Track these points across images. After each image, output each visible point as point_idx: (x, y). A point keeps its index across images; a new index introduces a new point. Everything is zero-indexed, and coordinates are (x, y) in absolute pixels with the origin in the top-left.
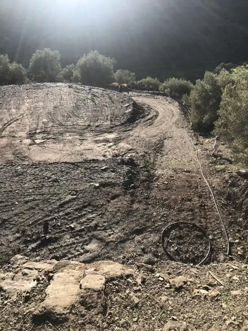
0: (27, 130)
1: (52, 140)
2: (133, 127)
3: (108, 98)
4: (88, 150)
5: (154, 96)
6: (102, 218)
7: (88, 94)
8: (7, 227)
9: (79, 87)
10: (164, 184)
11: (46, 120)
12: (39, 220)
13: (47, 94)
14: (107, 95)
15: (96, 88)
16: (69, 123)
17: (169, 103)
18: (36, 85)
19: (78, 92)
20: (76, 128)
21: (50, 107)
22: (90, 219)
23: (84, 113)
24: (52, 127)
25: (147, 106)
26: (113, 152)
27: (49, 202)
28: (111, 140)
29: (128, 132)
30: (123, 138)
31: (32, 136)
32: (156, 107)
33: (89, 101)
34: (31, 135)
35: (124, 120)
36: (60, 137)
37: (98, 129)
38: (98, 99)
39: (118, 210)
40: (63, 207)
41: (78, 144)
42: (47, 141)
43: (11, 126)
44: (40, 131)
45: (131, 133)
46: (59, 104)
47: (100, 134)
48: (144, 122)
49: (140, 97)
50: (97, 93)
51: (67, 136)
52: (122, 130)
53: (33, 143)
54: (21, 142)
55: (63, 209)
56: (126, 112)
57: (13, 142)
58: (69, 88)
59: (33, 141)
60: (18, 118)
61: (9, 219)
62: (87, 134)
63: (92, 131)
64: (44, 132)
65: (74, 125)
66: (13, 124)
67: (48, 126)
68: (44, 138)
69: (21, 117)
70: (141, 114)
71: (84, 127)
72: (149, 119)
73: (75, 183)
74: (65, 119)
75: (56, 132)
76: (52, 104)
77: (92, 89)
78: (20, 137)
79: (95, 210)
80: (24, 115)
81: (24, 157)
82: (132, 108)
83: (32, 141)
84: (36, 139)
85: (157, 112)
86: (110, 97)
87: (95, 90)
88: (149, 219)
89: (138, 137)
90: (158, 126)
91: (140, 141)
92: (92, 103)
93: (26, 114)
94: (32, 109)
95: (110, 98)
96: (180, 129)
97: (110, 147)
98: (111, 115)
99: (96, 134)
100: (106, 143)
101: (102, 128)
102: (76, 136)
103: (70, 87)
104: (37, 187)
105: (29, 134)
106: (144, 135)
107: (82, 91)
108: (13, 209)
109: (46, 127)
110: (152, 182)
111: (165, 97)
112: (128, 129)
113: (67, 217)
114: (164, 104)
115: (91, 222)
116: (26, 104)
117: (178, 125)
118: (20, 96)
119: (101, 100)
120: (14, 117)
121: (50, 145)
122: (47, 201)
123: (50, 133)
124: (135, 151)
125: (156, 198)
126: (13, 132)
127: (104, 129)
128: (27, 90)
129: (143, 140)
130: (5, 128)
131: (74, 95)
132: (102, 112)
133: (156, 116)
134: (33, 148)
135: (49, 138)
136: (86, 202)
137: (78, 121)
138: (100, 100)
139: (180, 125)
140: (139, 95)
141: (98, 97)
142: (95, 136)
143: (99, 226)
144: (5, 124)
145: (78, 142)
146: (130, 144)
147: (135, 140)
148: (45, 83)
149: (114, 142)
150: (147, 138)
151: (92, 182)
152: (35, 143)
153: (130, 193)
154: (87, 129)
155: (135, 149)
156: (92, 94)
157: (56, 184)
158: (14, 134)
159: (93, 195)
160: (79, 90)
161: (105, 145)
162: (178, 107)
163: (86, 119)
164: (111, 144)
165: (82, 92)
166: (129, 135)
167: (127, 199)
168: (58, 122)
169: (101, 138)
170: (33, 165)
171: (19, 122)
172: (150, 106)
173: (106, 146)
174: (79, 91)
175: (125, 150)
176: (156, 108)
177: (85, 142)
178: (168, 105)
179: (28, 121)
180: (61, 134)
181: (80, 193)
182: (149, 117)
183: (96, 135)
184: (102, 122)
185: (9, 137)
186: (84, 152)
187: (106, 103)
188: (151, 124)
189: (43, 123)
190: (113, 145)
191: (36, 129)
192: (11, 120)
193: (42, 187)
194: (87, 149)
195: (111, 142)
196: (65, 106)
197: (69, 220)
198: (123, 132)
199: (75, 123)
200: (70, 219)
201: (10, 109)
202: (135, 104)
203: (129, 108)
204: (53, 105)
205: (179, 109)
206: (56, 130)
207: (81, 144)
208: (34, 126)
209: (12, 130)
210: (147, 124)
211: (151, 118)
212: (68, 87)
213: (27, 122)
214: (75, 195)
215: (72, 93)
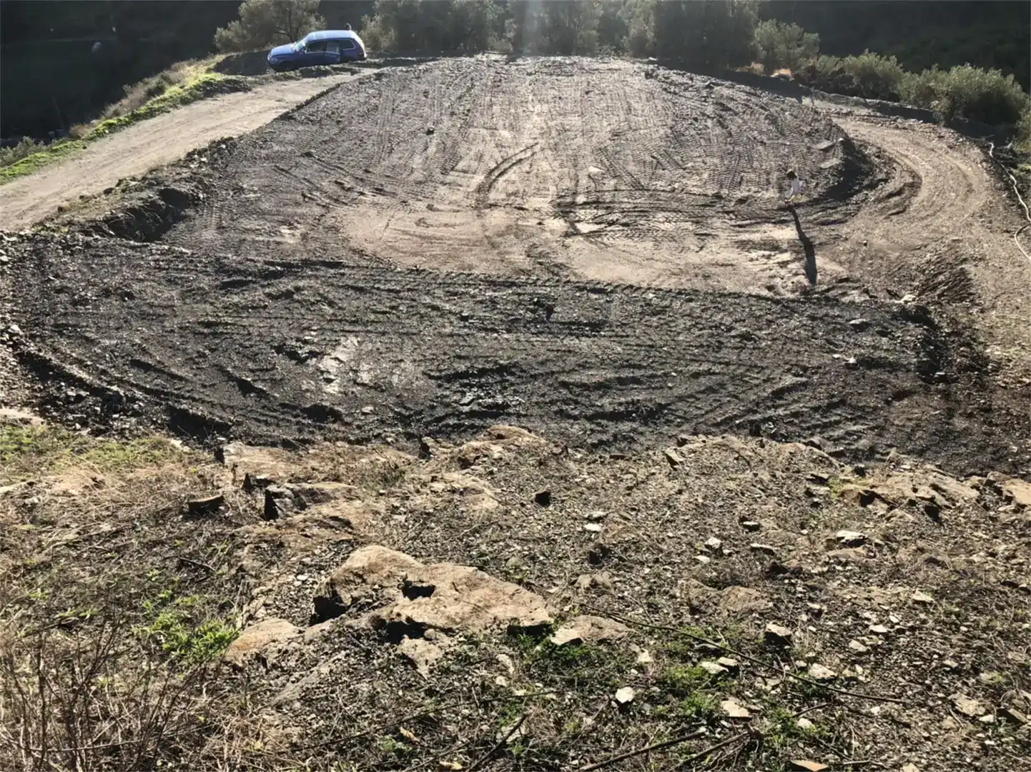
0: (550, 193)
1: (621, 228)
2: (846, 215)
3: (766, 119)
4: (722, 265)
5: (895, 121)
6: (880, 435)
7: (705, 101)
8: (672, 421)
9: (675, 78)
10: (1020, 382)
11: (597, 170)
12: (736, 417)
13: (587, 93)
14: (762, 108)
15: (727, 83)
16: (660, 183)
17: (951, 147)
18: (554, 62)
19: (675, 93)
20: (681, 200)
21: (603, 130)
22: (852, 435)
23: (700, 160)
24: (616, 190)
25: (874, 149)
26: (795, 279)
27: (747, 382)
28: (785, 246)
29: (832, 227)
30: (821, 244)
31: (567, 212)
32: (907, 156)
33: (709, 123)
34: (565, 209)
35: (819, 189)
36: (642, 222)
37: (743, 208)
38: (736, 118)
39: (918, 425)
40: (781, 398)
41: (692, 247)
42: (609, 229)
43: (505, 177)
44: (585, 200)
45: (844, 230)
46: (624, 126)
47: (750, 225)
48: (879, 200)
49: (849, 119)
50: (732, 99)
51: (661, 222)
52: (815, 219)
53: (571, 230)
54: (540, 224)
55: (781, 402)
56: (822, 166)
57: (520, 223)
58: (647, 78)
59: (572, 224)
60: (522, 156)
61: (669, 404)
62: (714, 219)
63: (728, 213)
64: (597, 203)
65: (673, 190)
66: (511, 171)
67: (605, 188)
68: (598, 220)
69: (529, 153)
70: (867, 174)
71: (702, 200)
72: (891, 195)
73: (795, 348)
74: (649, 171)
75: (629, 206)
76: (605, 124)
77: (716, 88)
78: (535, 210)
79: (860, 417)
80: (537, 148)
81: (556, 266)
82: (841, 155)
83: (568, 224)
84: (578, 221)
85: (914, 174)
86: (772, 116)
87: (726, 92)
88: (1001, 457)
89: (865, 245)
90: (923, 219)
91: (871, 259)
92: (718, 130)
93: (539, 146)
94: (554, 133)
95: (773, 120)
96: (999, 237)
97: (783, 264)
98: (778, 170)
99: (739, 223)
100: (773, 253)
101: (755, 207)
102: (683, 224)
103: (648, 75)
104: (708, 346)
105: (559, 205)
106: (883, 242)
107: (686, 90)
108: (670, 385)
109: (598, 189)
110: (987, 373)
111: (931, 125)
112: (832, 219)
113: (796, 421)
114: (933, 150)
115: (856, 441)
116: (536, 118)
117: (991, 222)
118: (513, 93)
119: (745, 122)
120: (511, 152)
121: (617, 239)
122: (741, 380)
123: (613, 208)
124: (857, 285)
125: (1008, 413)
126: (515, 194)
127: (761, 209)
128: (530, 74)
129: (881, 255)
130: (495, 180)
131: (664, 100)
132: (750, 160)
133: (914, 186)
134: (576, 243)
135: (612, 223)
136: (833, 396)
137: (685, 181)
138: (740, 121)
139: (996, 224)
140: (844, 111)
141: (736, 114)
142: (737, 229)
143: (878, 453)
144: (492, 171)
145: (692, 242)
146: (841, 263)
147: (855, 251)
148: (575, 59)
149: (795, 252)
150: (894, 250)
151: (836, 352)
152: (577, 233)
153: (938, 392)
154: (711, 205)
155: (858, 280)
156: (717, 104)
157: (750, 344)
158: (519, 201)
159: (846, 384)
160: (675, 85)
161: (769, 257)
162: (984, 164)
163: (705, 176)
164: (786, 257)
165: (687, 94)
166: (837, 238)
167: (934, 404)
168: (628, 179)
169: (756, 237)
170: (680, 293)
171: (526, 167)
172: (884, 151)
173: (771, 262)
174: (677, 90)
175: (828, 278)
176: (907, 161)
177: (711, 244)
178: (947, 153)
179: (548, 168)
180: (643, 213)
181: (813, 373)
182: (891, 187)
183: (740, 226)
184: (754, 189)
185: (508, 209)
186: (713, 270)
187: (761, 132)
188: (901, 209)
189: (589, 176)
190: (793, 261)
191: (575, 194)
192: (505, 161)
193: (720, 348)
194: (720, 262)
195: (786, 251)
196: (642, 132)
197: (803, 429)
198: (818, 224)
199: (676, 186)
200: (804, 425)
201: (496, 129)
202: (848, 144)
203: (831, 153)
204: (609, 128)
205: (988, 172)
206: (626, 200)
207: (701, 248)
208: (567, 183)
209: (511, 189)
210: (889, 209)
211: (899, 193)
212: (643, 74)
213: (547, 171)
214: (802, 376)
215: (656, 95)
